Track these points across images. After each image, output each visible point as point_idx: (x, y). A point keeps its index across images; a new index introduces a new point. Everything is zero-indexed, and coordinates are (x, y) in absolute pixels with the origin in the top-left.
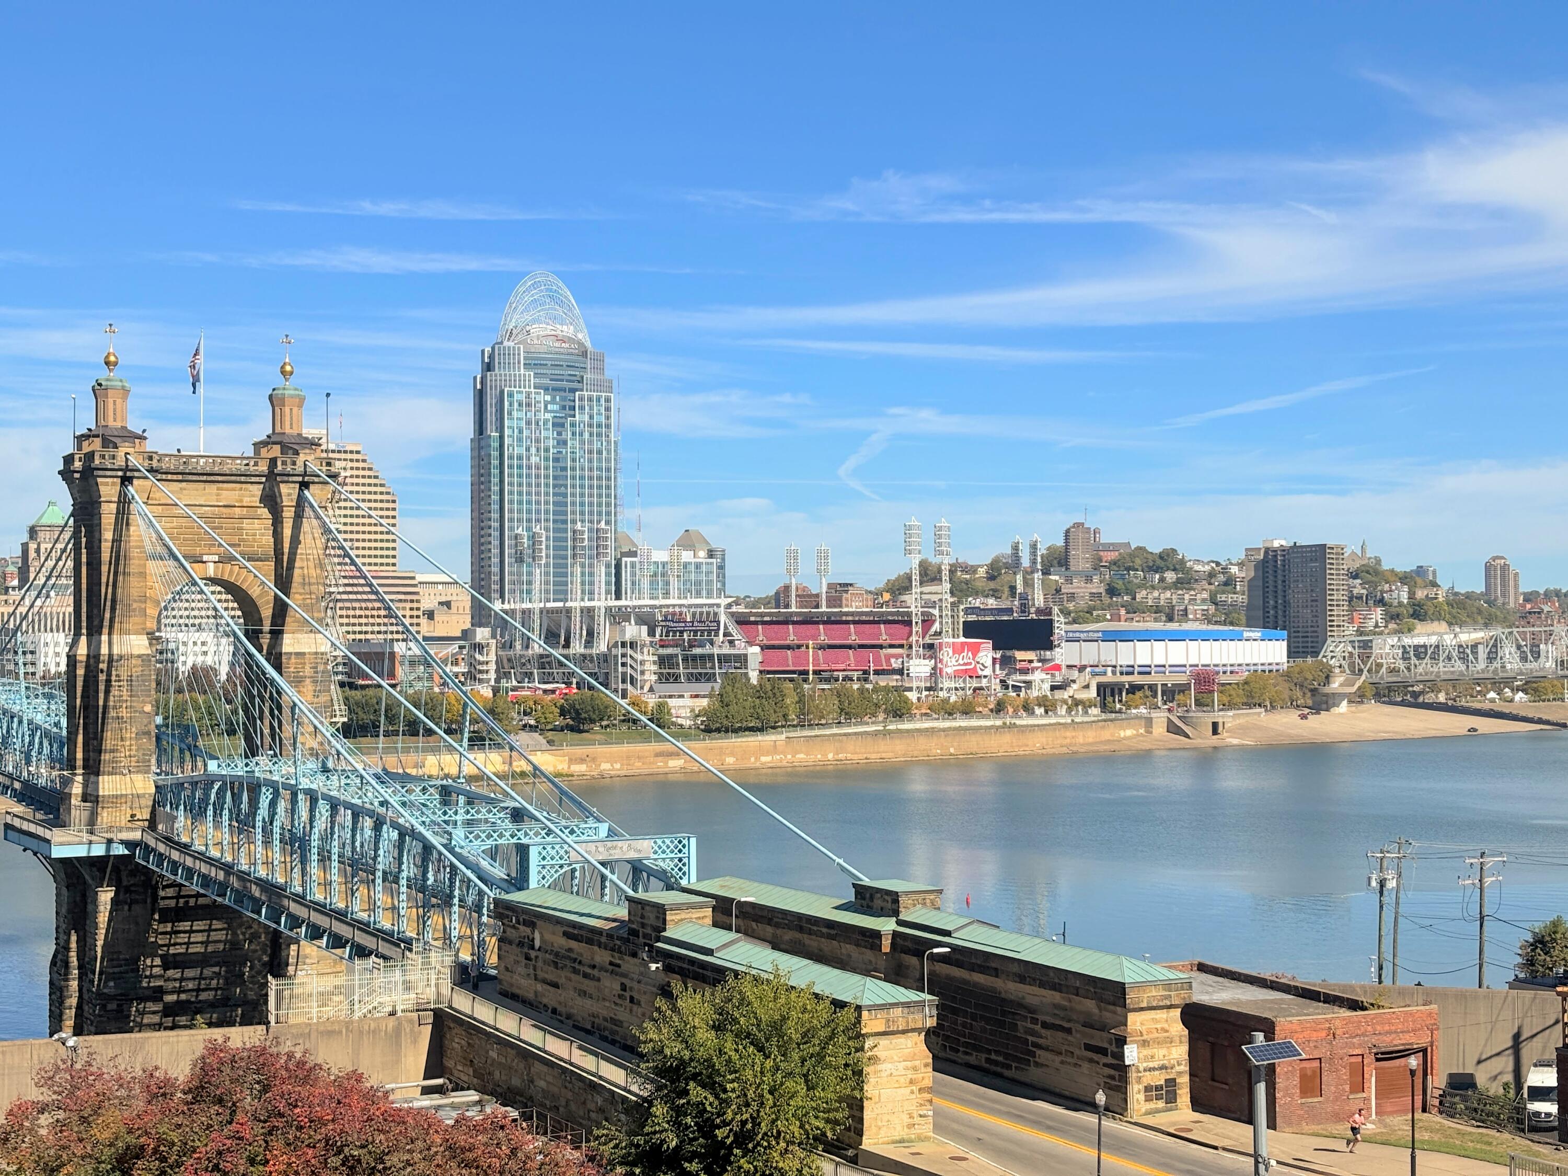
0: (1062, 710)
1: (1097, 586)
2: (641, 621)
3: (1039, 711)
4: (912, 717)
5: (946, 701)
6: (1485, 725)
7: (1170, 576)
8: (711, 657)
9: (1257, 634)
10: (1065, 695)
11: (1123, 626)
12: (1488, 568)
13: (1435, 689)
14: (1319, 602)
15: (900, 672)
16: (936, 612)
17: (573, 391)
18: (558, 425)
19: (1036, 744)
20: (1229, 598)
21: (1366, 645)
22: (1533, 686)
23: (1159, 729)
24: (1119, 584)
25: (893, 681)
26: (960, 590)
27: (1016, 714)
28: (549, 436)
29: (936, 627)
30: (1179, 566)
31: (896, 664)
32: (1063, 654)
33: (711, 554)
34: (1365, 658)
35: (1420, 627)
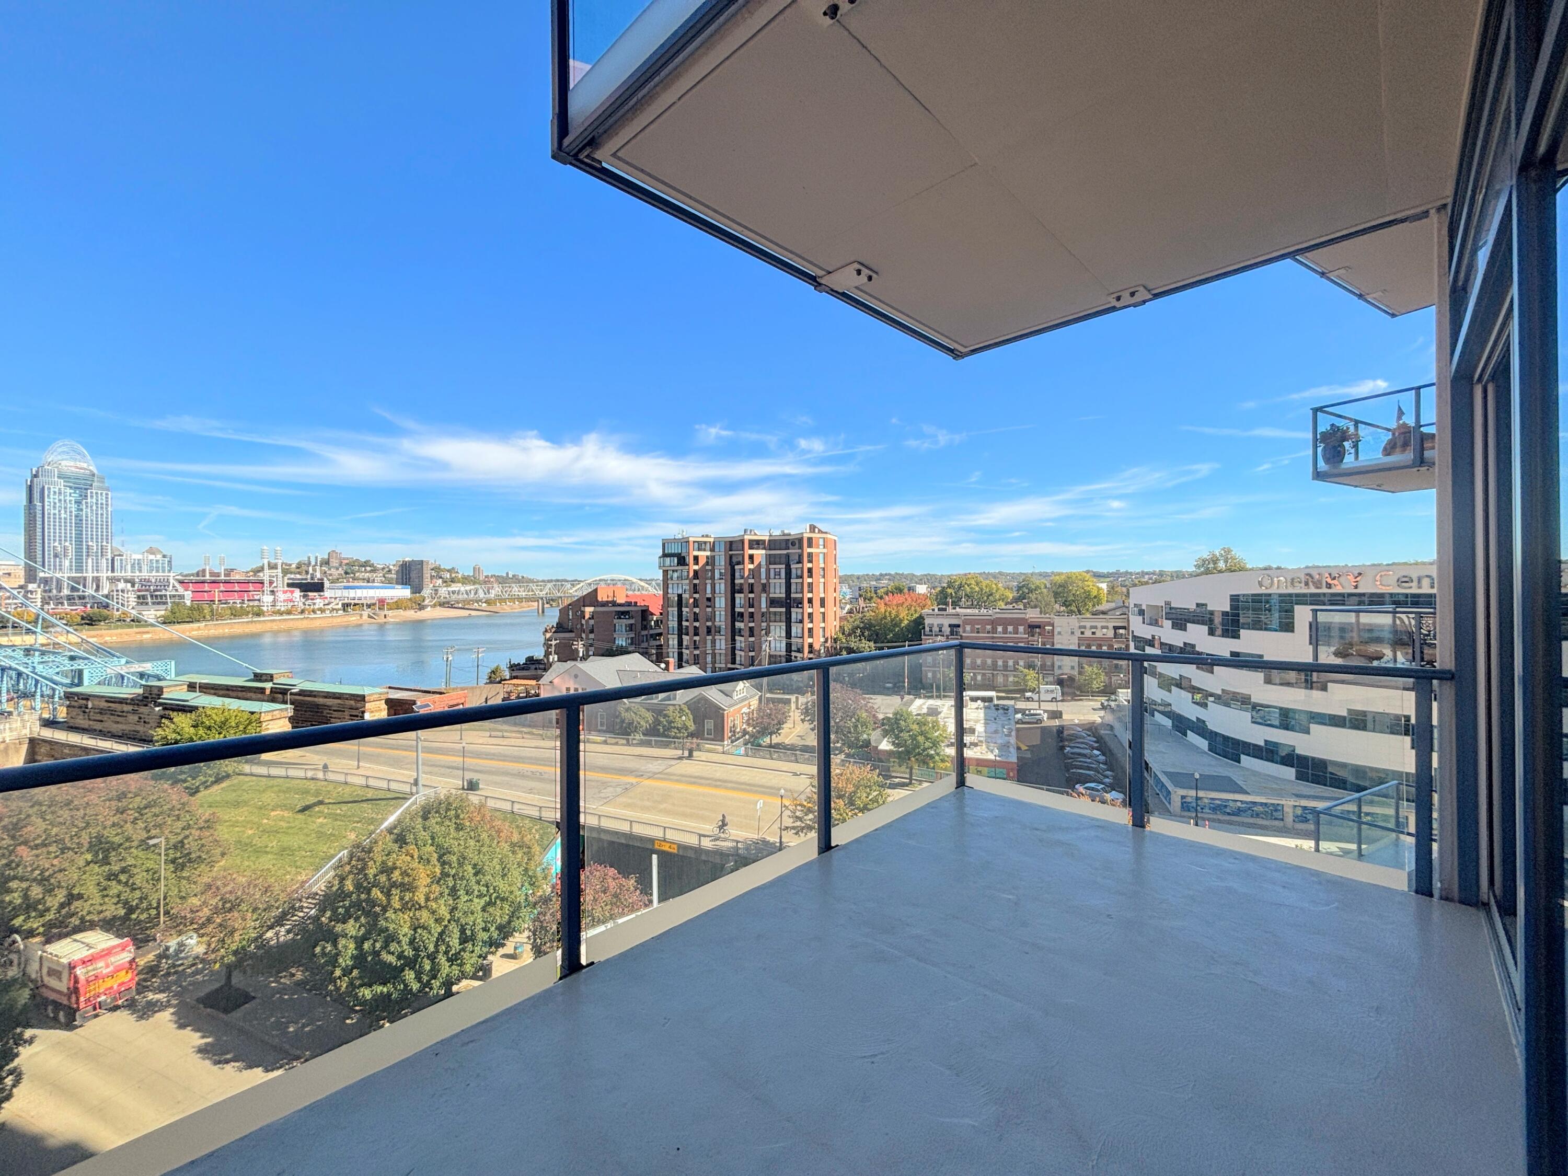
0: (328, 612)
1: (341, 571)
2: (126, 581)
3: (319, 612)
4: (264, 616)
5: (279, 610)
6: (473, 613)
7: (368, 569)
8: (166, 596)
9: (400, 587)
10: (329, 607)
11: (351, 584)
12: (474, 568)
13: (458, 603)
14: (421, 577)
15: (259, 600)
16: (275, 579)
17: (87, 489)
18: (78, 503)
19: (317, 623)
20: (390, 576)
21: (436, 590)
22: (488, 602)
23: (365, 617)
24: (349, 571)
25: (256, 603)
26: (285, 572)
27: (309, 613)
28: (74, 507)
29: (275, 584)
30: (372, 566)
31: (256, 597)
32: (327, 593)
33: (164, 556)
34: (436, 594)
35: (453, 585)
